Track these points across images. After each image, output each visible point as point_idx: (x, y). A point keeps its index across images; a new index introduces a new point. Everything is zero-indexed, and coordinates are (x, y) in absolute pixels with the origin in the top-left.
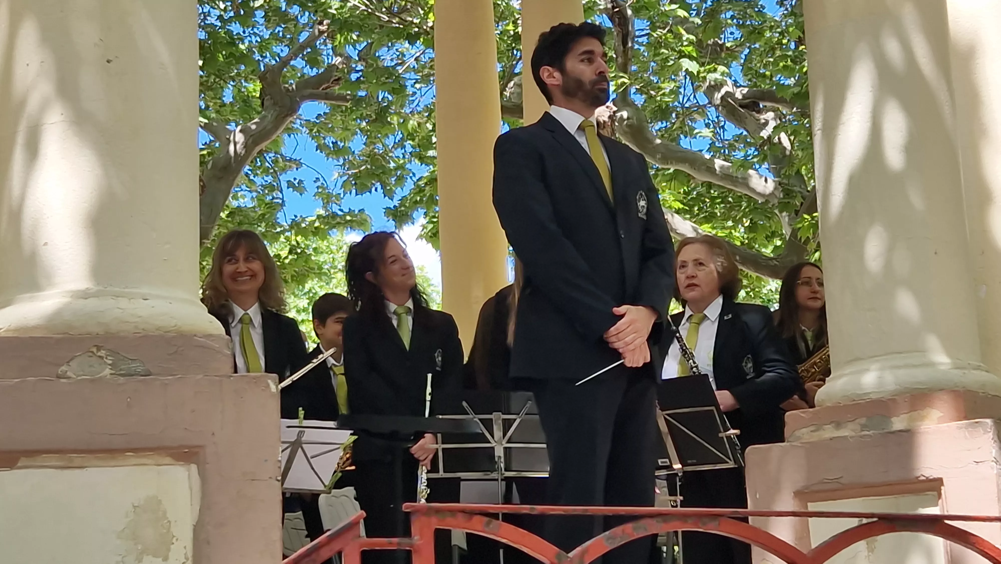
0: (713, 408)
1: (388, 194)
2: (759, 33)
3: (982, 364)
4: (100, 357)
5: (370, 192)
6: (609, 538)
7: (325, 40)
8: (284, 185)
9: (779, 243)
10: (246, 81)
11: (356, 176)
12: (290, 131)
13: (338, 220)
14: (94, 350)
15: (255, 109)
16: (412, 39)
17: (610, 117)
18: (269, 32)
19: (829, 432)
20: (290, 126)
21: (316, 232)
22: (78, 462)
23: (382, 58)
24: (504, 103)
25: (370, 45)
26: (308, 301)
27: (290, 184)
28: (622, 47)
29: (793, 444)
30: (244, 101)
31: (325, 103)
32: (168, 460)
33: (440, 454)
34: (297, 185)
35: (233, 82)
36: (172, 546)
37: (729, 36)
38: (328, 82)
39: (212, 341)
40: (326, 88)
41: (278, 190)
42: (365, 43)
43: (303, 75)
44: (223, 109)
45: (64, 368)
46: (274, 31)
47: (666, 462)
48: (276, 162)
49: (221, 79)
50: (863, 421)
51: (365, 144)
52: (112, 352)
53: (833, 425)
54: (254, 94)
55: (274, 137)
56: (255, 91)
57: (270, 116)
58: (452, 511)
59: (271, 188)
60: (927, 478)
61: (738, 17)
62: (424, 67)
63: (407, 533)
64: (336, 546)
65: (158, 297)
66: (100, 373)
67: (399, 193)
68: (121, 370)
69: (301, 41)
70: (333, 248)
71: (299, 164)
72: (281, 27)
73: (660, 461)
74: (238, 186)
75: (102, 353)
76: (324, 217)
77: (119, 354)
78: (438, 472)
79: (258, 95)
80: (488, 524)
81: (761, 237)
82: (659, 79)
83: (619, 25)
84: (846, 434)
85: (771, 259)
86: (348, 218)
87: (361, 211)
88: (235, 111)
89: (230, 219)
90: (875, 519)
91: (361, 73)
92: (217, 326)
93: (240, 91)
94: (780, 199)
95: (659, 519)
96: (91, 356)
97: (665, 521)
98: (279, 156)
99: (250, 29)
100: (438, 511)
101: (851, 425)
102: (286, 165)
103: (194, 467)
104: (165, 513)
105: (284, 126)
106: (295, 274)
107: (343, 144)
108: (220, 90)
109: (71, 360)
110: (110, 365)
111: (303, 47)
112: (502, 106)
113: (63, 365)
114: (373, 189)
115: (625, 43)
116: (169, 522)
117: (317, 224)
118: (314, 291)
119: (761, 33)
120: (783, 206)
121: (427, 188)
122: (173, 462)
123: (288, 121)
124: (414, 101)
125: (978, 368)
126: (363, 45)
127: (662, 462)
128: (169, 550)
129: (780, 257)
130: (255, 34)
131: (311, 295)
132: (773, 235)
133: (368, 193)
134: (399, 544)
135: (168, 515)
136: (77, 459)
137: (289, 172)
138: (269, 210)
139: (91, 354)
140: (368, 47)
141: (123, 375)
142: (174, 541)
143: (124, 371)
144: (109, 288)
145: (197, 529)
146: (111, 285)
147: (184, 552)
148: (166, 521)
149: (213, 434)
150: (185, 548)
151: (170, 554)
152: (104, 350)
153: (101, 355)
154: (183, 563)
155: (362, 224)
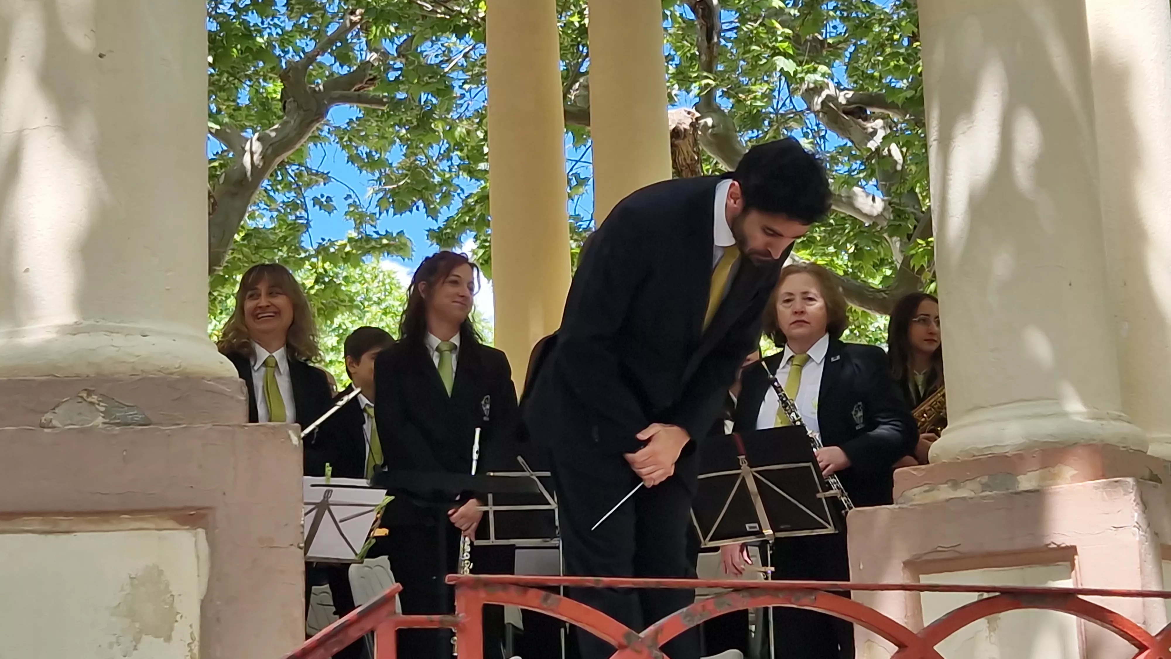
0: (810, 464)
1: (432, 213)
2: (866, 27)
3: (1123, 414)
4: (92, 403)
5: (411, 211)
6: (686, 615)
7: (358, 33)
8: (309, 204)
9: (888, 272)
10: (265, 80)
11: (394, 193)
12: (316, 139)
13: (373, 243)
14: (84, 395)
15: (275, 114)
16: (460, 32)
17: (692, 125)
18: (292, 23)
19: (945, 493)
20: (316, 134)
21: (347, 258)
22: (64, 525)
23: (425, 54)
24: (568, 108)
25: (411, 39)
26: (337, 338)
27: (316, 201)
28: (706, 43)
29: (904, 506)
30: (263, 104)
31: (357, 107)
32: (171, 524)
33: (491, 517)
34: (325, 203)
35: (250, 81)
36: (176, 624)
37: (832, 30)
38: (361, 82)
39: (223, 384)
40: (359, 89)
41: (302, 208)
42: (405, 37)
43: (332, 74)
44: (236, 113)
45: (49, 416)
46: (298, 21)
47: (755, 527)
48: (299, 175)
49: (235, 78)
50: (985, 479)
51: (405, 155)
52: (105, 397)
53: (950, 484)
54: (274, 96)
55: (298, 146)
56: (275, 92)
57: (292, 122)
58: (504, 584)
59: (294, 206)
60: (1058, 546)
61: (842, 8)
62: (474, 65)
63: (451, 610)
64: (367, 625)
65: (160, 333)
66: (92, 421)
67: (445, 213)
68: (115, 418)
69: (329, 34)
70: (367, 276)
71: (326, 178)
72: (306, 17)
73: (747, 526)
74: (255, 204)
75: (94, 398)
76: (356, 241)
77: (113, 399)
78: (489, 539)
79: (279, 97)
80: (546, 599)
81: (868, 266)
82: (750, 80)
83: (703, 16)
84: (965, 495)
85: (879, 291)
86: (385, 241)
87: (401, 233)
88: (252, 115)
89: (245, 242)
90: (997, 594)
91: (399, 72)
92: (229, 368)
93: (257, 91)
94: (889, 220)
95: (745, 594)
96: (81, 402)
97: (752, 596)
98: (303, 168)
99: (269, 20)
100: (487, 584)
101: (970, 485)
102: (311, 179)
103: (201, 532)
104: (167, 585)
105: (310, 134)
106: (323, 306)
107: (378, 155)
108: (234, 91)
109: (57, 406)
110: (102, 412)
111: (331, 41)
112: (565, 111)
113: (47, 412)
114: (415, 208)
115: (709, 38)
116: (173, 596)
117: (348, 249)
118: (344, 327)
119: (868, 28)
120: (894, 230)
121: (478, 207)
122: (177, 526)
123: (314, 128)
124: (462, 105)
125: (1118, 418)
126: (402, 40)
127: (750, 528)
128: (172, 629)
129: (889, 289)
130: (276, 26)
131: (341, 331)
132: (882, 262)
133: (408, 213)
134: (441, 622)
135: (171, 588)
136: (64, 523)
137: (315, 187)
138: (291, 232)
139: (80, 400)
140: (409, 41)
141: (118, 424)
142: (178, 617)
143: (119, 419)
144: (102, 323)
145: (205, 604)
146: (103, 319)
147: (190, 631)
148: (169, 595)
149: (224, 494)
150: (191, 626)
151: (173, 634)
152: (95, 395)
153: (92, 400)
154: (189, 644)
155: (401, 249)
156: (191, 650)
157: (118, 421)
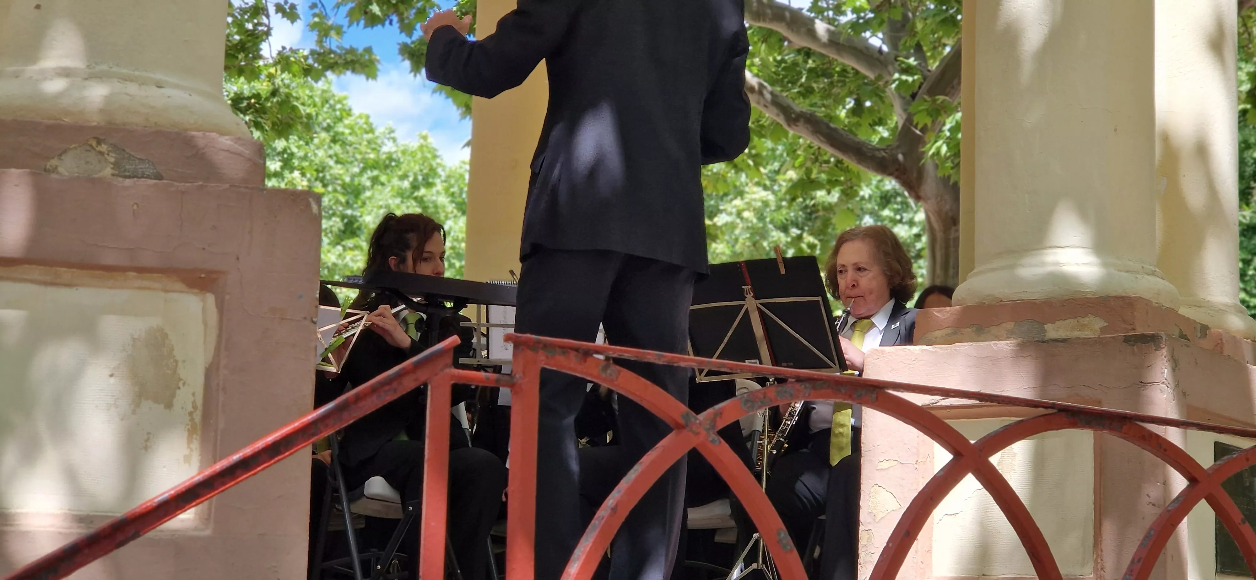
4: (101, 153)
5: (383, 26)
14: (94, 144)
19: (968, 337)
22: (66, 277)
32: (179, 286)
36: (178, 391)
39: (241, 145)
45: (54, 162)
52: (115, 148)
60: (1083, 398)
64: (422, 376)
65: (176, 86)
66: (99, 172)
68: (125, 171)
75: (104, 148)
76: (319, 54)
77: (124, 150)
85: (878, 150)
86: (349, 57)
96: (89, 151)
101: (994, 331)
103: (210, 299)
104: (172, 349)
106: (278, 122)
109: (64, 152)
110: (111, 162)
113: (53, 158)
114: (388, 22)
116: (176, 362)
117: (310, 61)
122: (185, 288)
125: (1153, 274)
128: (173, 396)
129: (890, 148)
132: (880, 122)
133: (380, 27)
134: (497, 381)
135: (175, 353)
136: (66, 274)
139: (89, 148)
141: (129, 177)
142: (181, 384)
143: (129, 172)
144: (115, 69)
145: (210, 373)
146: (117, 66)
147: (192, 399)
148: (172, 360)
149: (238, 258)
150: (193, 394)
151: (175, 401)
152: (105, 144)
153: (102, 150)
154: (191, 414)
155: (367, 66)
156: (192, 420)
157: (127, 174)
